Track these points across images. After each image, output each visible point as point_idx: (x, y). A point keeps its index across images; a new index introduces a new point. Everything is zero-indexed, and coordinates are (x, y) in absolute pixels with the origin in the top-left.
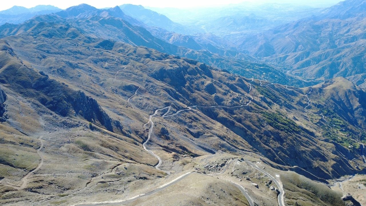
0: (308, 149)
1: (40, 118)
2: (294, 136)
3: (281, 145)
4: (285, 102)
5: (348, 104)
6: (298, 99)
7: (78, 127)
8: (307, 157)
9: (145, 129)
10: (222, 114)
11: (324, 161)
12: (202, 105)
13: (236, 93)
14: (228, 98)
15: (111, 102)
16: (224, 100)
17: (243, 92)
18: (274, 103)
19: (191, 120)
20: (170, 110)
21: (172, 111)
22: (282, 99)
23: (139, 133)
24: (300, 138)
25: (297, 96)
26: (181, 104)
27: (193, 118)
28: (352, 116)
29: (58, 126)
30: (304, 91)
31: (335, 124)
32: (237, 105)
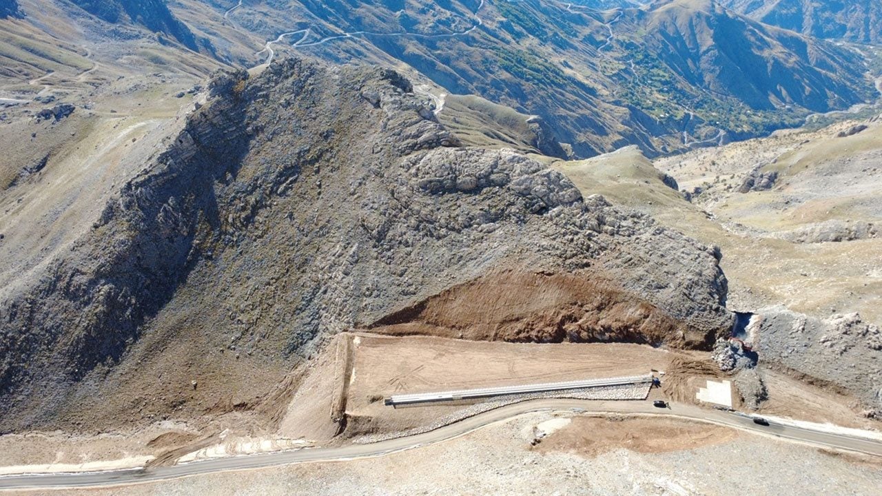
0: (574, 114)
1: (74, 23)
2: (550, 91)
3: (522, 105)
4: (556, 34)
5: (692, 42)
6: (587, 31)
7: (140, 38)
8: (567, 126)
9: (258, 60)
10: (412, 48)
11: (601, 135)
12: (374, 32)
13: (447, 11)
14: (429, 19)
15: (192, 13)
16: (420, 23)
17: (463, 10)
18: (530, 35)
19: (348, 55)
20: (308, 36)
21: (312, 37)
22: (551, 29)
23: (247, 63)
24: (563, 95)
25: (587, 26)
26: (332, 26)
27: (353, 52)
28: (696, 67)
29: (106, 35)
30: (606, 15)
31: (652, 80)
32: (444, 32)
